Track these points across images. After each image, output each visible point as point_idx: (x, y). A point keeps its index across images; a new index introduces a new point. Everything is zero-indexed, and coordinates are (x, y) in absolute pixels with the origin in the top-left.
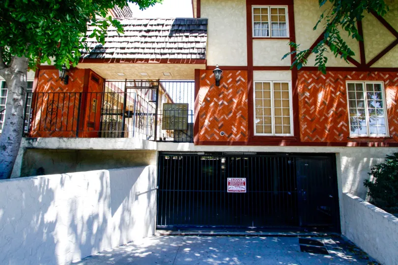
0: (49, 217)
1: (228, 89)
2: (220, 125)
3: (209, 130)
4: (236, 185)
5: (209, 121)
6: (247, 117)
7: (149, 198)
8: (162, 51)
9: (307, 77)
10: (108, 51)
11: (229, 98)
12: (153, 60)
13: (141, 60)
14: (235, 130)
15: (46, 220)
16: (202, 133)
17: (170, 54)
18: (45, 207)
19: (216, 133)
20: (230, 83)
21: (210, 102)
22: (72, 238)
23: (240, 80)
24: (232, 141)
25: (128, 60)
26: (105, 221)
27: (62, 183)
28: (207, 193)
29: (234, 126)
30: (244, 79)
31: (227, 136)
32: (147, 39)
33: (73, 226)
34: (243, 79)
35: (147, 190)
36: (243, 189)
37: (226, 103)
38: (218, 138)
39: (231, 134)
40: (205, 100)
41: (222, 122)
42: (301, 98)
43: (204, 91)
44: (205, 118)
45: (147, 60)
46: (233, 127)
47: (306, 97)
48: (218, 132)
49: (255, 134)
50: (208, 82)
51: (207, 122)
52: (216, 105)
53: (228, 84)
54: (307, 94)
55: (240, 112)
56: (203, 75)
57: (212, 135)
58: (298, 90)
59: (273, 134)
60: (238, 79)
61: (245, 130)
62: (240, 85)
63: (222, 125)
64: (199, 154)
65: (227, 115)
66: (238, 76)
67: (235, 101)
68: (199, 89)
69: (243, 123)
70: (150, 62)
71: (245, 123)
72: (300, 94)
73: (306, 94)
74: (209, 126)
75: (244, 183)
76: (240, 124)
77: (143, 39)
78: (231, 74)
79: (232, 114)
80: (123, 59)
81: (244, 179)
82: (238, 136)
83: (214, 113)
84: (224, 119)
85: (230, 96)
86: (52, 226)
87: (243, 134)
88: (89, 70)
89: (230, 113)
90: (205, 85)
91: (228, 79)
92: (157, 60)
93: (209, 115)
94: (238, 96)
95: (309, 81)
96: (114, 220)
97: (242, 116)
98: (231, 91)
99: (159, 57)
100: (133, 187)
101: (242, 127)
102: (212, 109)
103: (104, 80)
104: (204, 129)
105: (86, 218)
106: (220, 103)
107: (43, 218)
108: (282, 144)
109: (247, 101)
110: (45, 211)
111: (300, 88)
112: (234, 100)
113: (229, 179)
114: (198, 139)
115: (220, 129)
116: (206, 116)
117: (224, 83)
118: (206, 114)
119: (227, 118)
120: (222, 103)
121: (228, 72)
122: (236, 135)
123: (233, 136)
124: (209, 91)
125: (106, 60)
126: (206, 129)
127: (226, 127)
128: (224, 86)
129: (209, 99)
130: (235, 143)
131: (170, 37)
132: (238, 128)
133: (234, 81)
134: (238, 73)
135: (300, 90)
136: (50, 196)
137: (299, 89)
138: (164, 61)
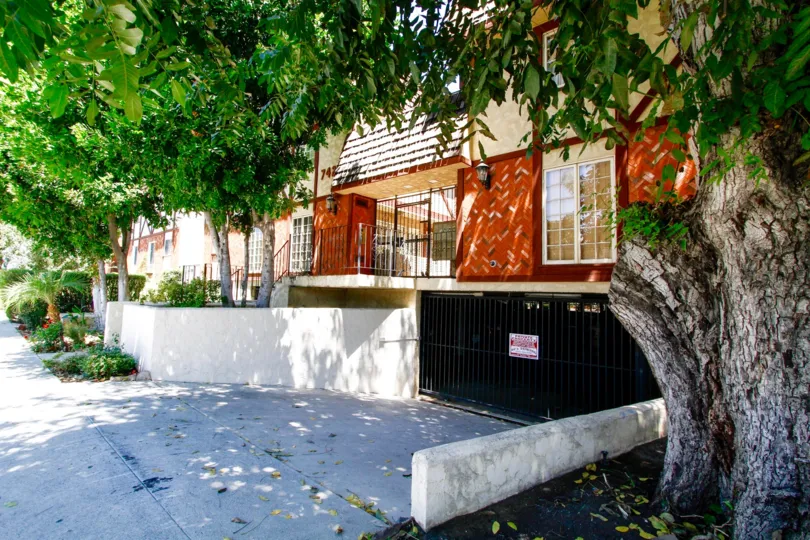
0: (285, 341)
1: (503, 192)
2: (490, 251)
3: (476, 258)
4: (524, 346)
5: (476, 246)
6: (530, 234)
7: (404, 349)
8: (412, 156)
9: (648, 141)
10: (362, 170)
11: (503, 206)
12: (401, 171)
13: (390, 174)
14: (512, 256)
15: (282, 345)
16: (466, 265)
17: (419, 158)
18: (281, 333)
19: (484, 262)
20: (507, 181)
21: (477, 216)
22: (305, 366)
23: (521, 173)
24: (507, 275)
25: (378, 177)
26: (339, 359)
27: (294, 315)
28: (476, 353)
29: (511, 251)
30: (528, 170)
31: (500, 266)
32: (400, 143)
33: (306, 354)
34: (525, 171)
35: (399, 338)
36: (532, 353)
37: (499, 215)
38: (487, 271)
39: (507, 263)
40: (472, 214)
41: (494, 246)
42: (634, 188)
43: (469, 201)
44: (471, 242)
45: (396, 173)
46: (509, 252)
47: (646, 183)
48: (487, 261)
49: (546, 262)
50: (475, 186)
51: (473, 248)
52: (486, 219)
53: (503, 184)
54: (650, 176)
55: (520, 227)
56: (469, 176)
57: (479, 267)
58: (629, 172)
59: (576, 260)
60: (517, 172)
61: (527, 256)
62: (521, 183)
63: (494, 250)
64: (476, 294)
65: (501, 234)
66: (518, 168)
67: (513, 210)
68: (463, 198)
69: (525, 245)
70: (399, 174)
71: (527, 245)
72: (631, 179)
73: (645, 178)
74: (476, 253)
75: (535, 344)
76: (520, 246)
77: (395, 145)
78: (506, 167)
79: (507, 232)
80: (374, 178)
81: (535, 338)
82: (518, 266)
83: (482, 231)
84: (496, 241)
85: (506, 203)
86: (287, 350)
87: (525, 263)
88: (353, 194)
89: (505, 230)
90: (472, 189)
91: (503, 176)
92: (406, 170)
93: (476, 237)
94: (517, 200)
95: (654, 150)
96: (351, 363)
97: (523, 234)
98: (507, 194)
99: (408, 165)
100: (376, 331)
101: (523, 252)
102: (480, 227)
103: (375, 201)
104: (469, 257)
105: (318, 352)
106: (491, 215)
107: (279, 343)
108: (592, 278)
109: (531, 207)
110: (282, 336)
111: (632, 166)
112: (511, 208)
113: (512, 336)
114: (462, 273)
115: (490, 256)
116: (472, 237)
117: (497, 184)
118: (472, 236)
119: (500, 239)
120: (495, 216)
121: (502, 163)
122: (513, 266)
123: (510, 267)
124: (476, 200)
125: (369, 180)
126: (472, 258)
127: (499, 253)
128: (497, 188)
129: (476, 212)
130: (512, 278)
131: (423, 132)
132: (517, 253)
133: (513, 176)
134: (518, 162)
135: (632, 171)
136: (284, 324)
137: (629, 168)
138: (413, 170)
